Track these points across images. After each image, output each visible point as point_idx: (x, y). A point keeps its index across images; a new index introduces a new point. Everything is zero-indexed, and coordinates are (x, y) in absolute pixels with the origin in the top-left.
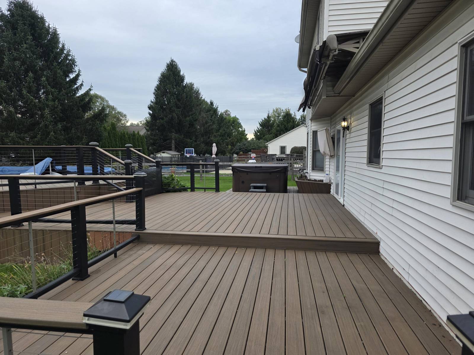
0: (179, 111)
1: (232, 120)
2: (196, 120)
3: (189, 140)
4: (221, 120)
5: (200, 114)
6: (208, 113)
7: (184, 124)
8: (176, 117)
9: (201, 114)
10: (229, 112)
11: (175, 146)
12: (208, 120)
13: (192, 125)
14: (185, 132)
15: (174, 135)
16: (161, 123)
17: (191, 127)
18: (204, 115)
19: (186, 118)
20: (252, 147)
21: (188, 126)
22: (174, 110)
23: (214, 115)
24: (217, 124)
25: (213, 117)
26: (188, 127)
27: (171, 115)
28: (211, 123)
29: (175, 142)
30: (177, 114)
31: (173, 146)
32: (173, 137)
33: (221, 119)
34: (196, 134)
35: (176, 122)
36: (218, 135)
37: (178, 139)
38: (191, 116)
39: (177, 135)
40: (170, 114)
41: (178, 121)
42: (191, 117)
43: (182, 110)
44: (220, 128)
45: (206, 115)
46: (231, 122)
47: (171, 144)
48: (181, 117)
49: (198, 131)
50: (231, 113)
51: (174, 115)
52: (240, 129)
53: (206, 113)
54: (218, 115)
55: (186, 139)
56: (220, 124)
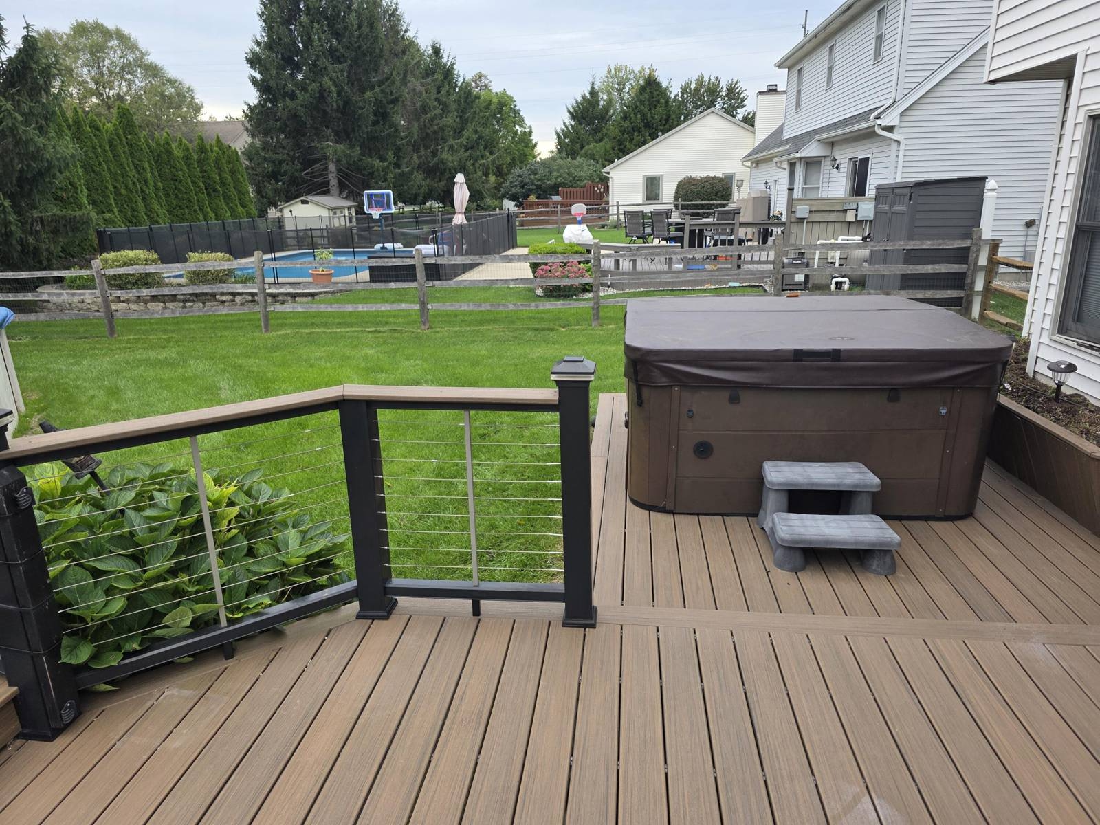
0: (341, 71)
1: (495, 100)
2: (395, 101)
3: (376, 162)
4: (465, 102)
5: (404, 82)
6: (429, 80)
7: (360, 112)
8: (333, 89)
9: (409, 81)
10: (486, 77)
11: (339, 180)
12: (428, 101)
13: (382, 115)
14: (365, 136)
15: (331, 147)
16: (290, 111)
17: (382, 123)
18: (415, 83)
19: (363, 93)
20: (556, 178)
21: (372, 118)
22: (326, 68)
23: (446, 83)
24: (456, 113)
25: (443, 92)
26: (370, 122)
27: (318, 85)
28: (438, 111)
29: (339, 170)
30: (334, 82)
31: (334, 182)
32: (329, 152)
33: (467, 98)
34: (399, 143)
35: (335, 104)
36: (461, 145)
37: (344, 161)
38: (379, 86)
39: (340, 147)
40: (314, 81)
41: (341, 103)
42: (377, 89)
43: (351, 66)
44: (464, 123)
45: (422, 85)
46: (493, 107)
47: (327, 174)
48: (349, 91)
49: (402, 134)
50: (490, 82)
51: (327, 82)
52: (517, 127)
53: (423, 78)
54: (456, 85)
55: (369, 160)
56: (462, 111)
